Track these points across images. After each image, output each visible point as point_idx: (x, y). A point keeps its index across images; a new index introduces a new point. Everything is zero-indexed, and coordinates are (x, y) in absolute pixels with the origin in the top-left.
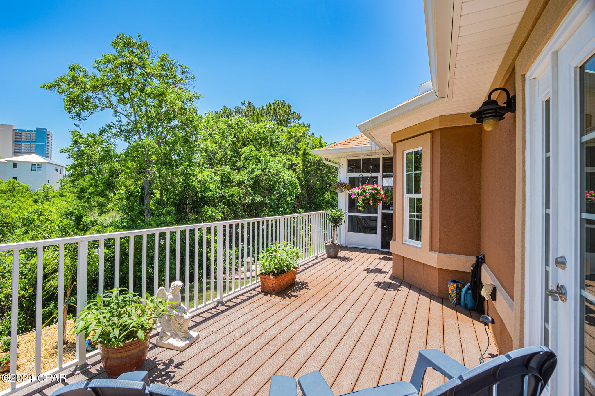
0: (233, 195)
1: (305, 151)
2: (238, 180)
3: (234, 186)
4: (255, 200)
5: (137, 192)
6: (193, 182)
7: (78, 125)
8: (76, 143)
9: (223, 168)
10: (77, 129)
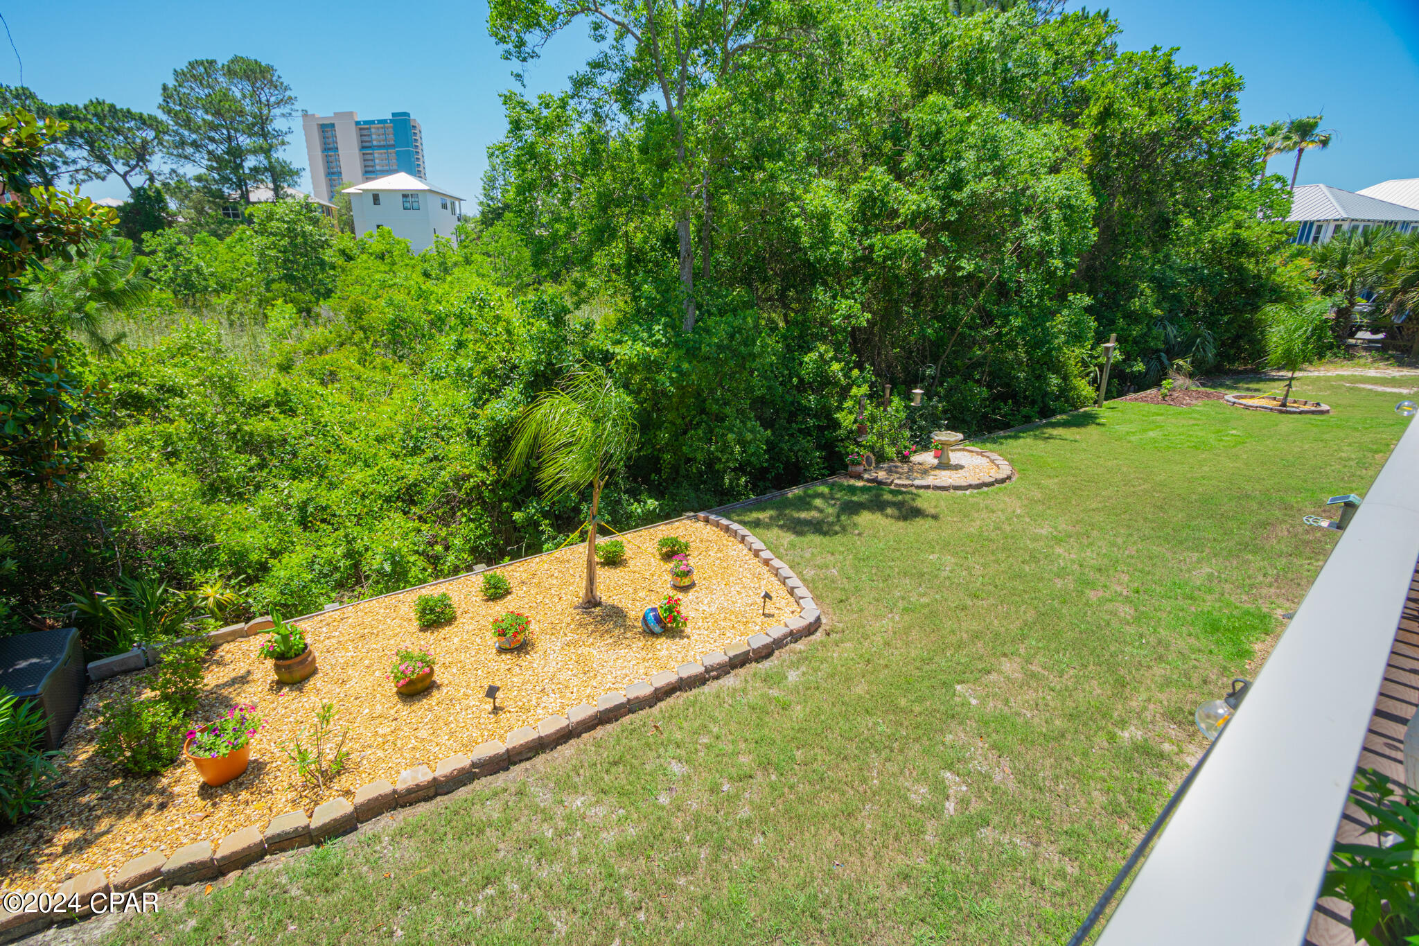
0: (897, 253)
1: (1111, 105)
2: (914, 207)
3: (899, 228)
4: (960, 268)
5: (653, 249)
6: (794, 217)
7: (518, 77)
8: (516, 126)
9: (867, 174)
10: (516, 87)
